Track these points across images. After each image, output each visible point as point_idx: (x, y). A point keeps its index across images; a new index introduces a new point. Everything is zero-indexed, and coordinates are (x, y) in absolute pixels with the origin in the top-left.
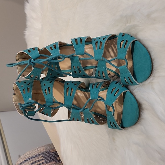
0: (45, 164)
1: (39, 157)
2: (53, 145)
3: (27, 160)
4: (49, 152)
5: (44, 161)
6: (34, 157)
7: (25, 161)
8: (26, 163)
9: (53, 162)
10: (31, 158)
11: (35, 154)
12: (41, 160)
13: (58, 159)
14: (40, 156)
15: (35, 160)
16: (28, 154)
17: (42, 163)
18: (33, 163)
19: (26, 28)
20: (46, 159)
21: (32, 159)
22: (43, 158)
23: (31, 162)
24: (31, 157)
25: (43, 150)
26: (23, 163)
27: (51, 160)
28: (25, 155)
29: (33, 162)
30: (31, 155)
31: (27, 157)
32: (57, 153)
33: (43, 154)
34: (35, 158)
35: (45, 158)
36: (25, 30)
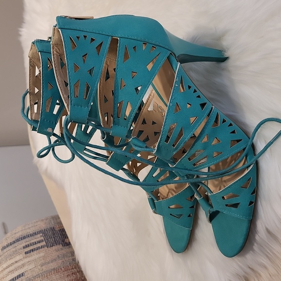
0: (46, 248)
1: (37, 236)
2: (59, 218)
3: (18, 240)
4: (53, 229)
5: (44, 243)
6: (28, 237)
7: (14, 242)
8: (15, 244)
9: (58, 246)
10: (24, 238)
11: (31, 231)
12: (39, 242)
13: (67, 242)
14: (39, 235)
15: (30, 242)
16: (19, 232)
17: (42, 246)
18: (26, 246)
19: (24, 24)
20: (47, 241)
21: (25, 240)
22: (42, 238)
23: (24, 245)
24: (24, 237)
25: (43, 226)
26: (11, 245)
27: (56, 243)
28: (14, 232)
29: (27, 244)
30: (25, 233)
31: (18, 236)
32: (65, 232)
33: (43, 232)
34: (30, 238)
36: (21, 27)
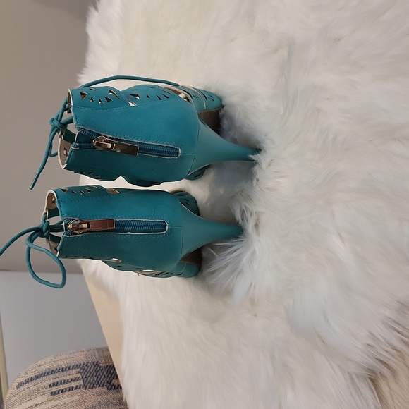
0: (83, 390)
1: (71, 372)
2: (107, 350)
3: (42, 375)
4: (96, 364)
5: (81, 382)
6: (59, 371)
7: (37, 377)
8: (38, 381)
9: (101, 388)
10: (52, 373)
11: (63, 364)
12: (74, 380)
13: (116, 384)
14: (74, 371)
15: (60, 379)
16: (46, 363)
17: (77, 386)
18: (54, 384)
20: (85, 379)
21: (53, 376)
22: (79, 375)
23: (51, 382)
24: (53, 371)
25: (81, 358)
26: (31, 381)
27: (98, 384)
28: (39, 363)
29: (55, 381)
30: (54, 366)
31: (43, 369)
32: (115, 370)
33: (82, 367)
34: (61, 374)
35: (85, 377)
36: (82, 73)
